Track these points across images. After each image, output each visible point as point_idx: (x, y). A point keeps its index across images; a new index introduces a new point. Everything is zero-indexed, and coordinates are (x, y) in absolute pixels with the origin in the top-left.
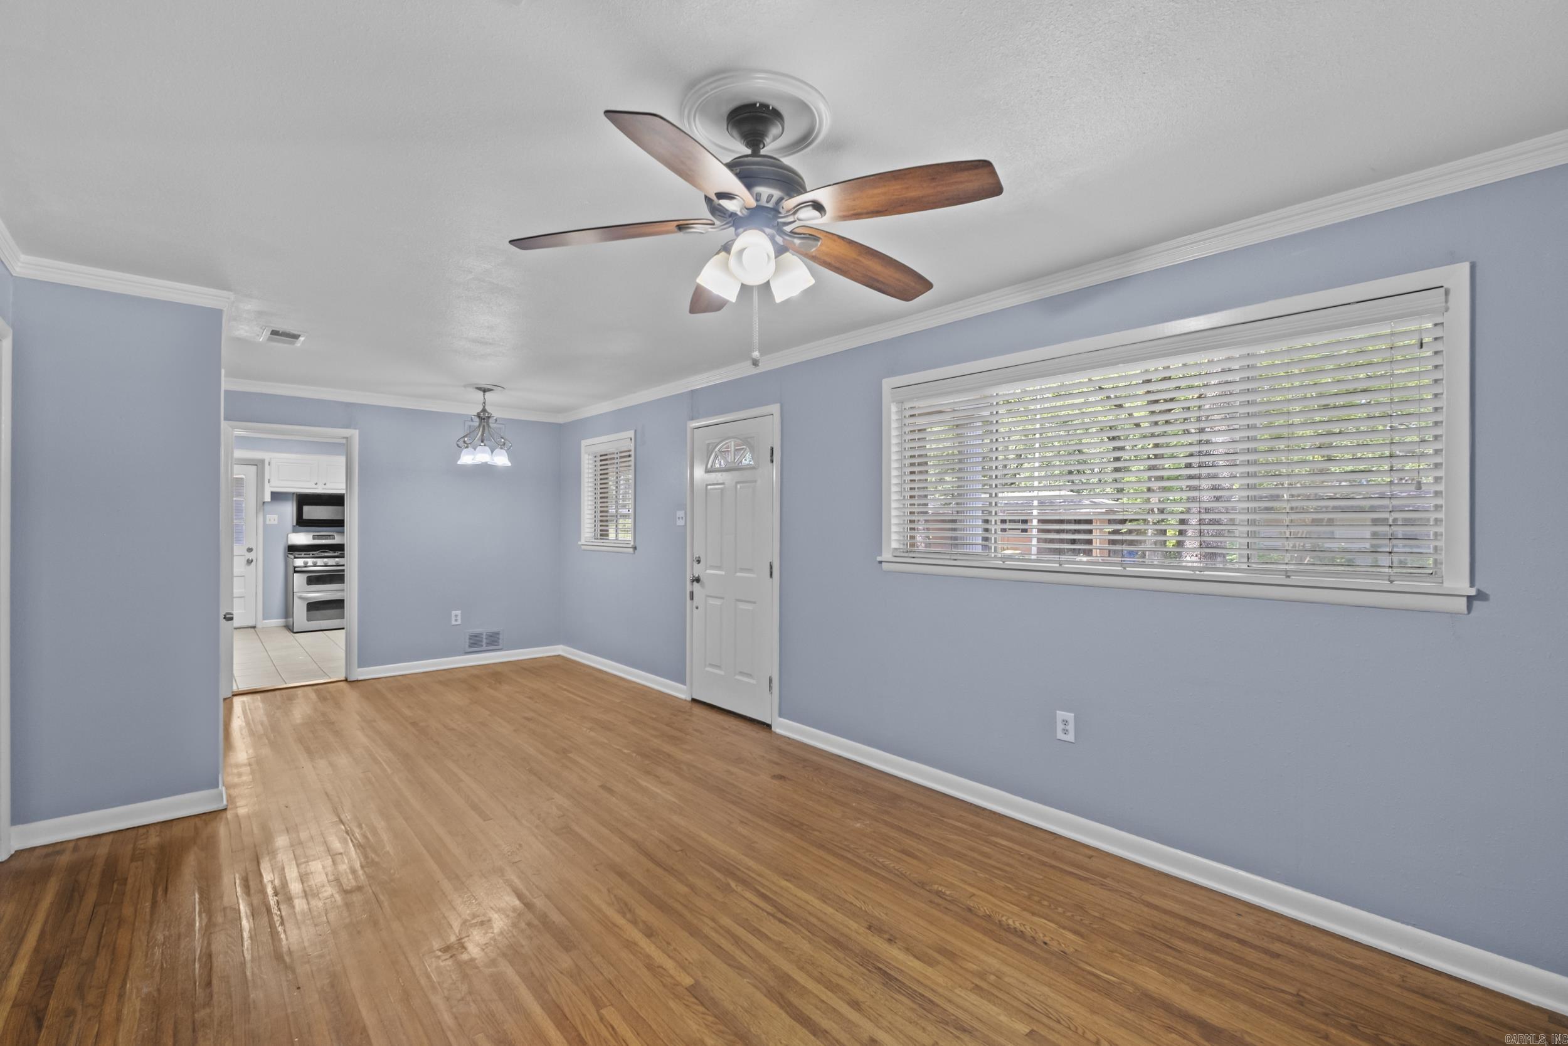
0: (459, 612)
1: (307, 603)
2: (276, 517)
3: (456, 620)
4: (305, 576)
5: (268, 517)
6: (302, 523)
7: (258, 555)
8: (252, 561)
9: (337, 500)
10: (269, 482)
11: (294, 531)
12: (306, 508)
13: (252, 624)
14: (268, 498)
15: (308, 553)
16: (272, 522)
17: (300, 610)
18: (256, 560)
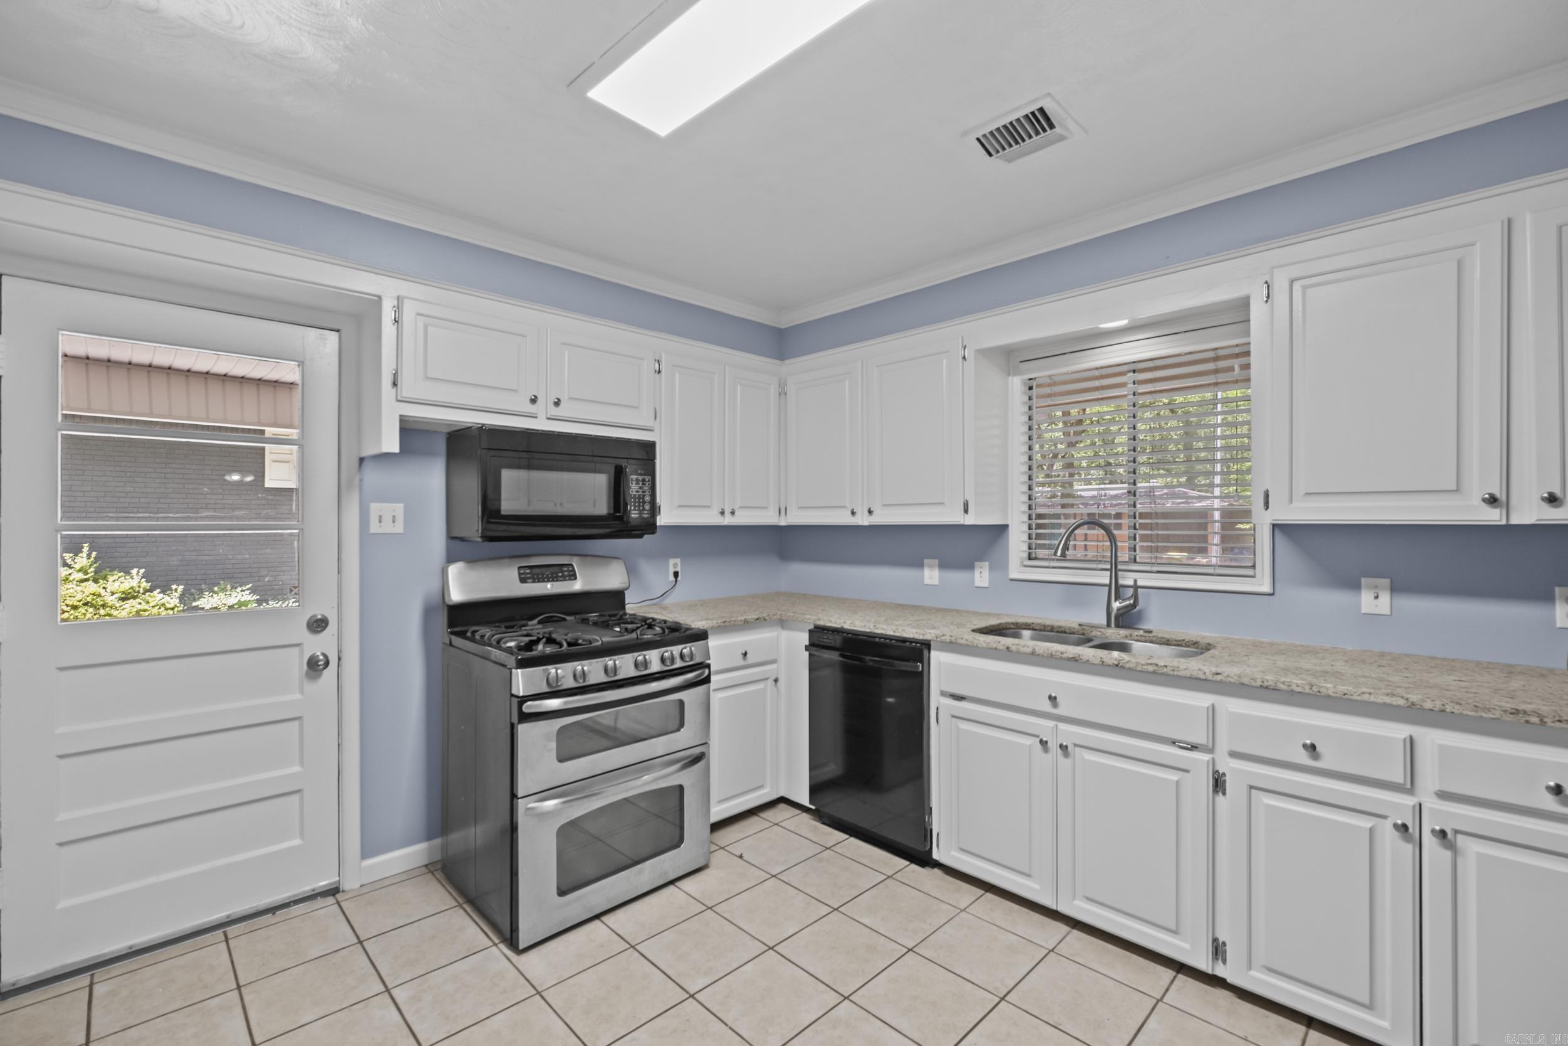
2: (398, 508)
5: (378, 511)
6: (493, 529)
7: (343, 640)
8: (325, 662)
10: (394, 386)
11: (466, 556)
16: (387, 528)
18: (339, 659)
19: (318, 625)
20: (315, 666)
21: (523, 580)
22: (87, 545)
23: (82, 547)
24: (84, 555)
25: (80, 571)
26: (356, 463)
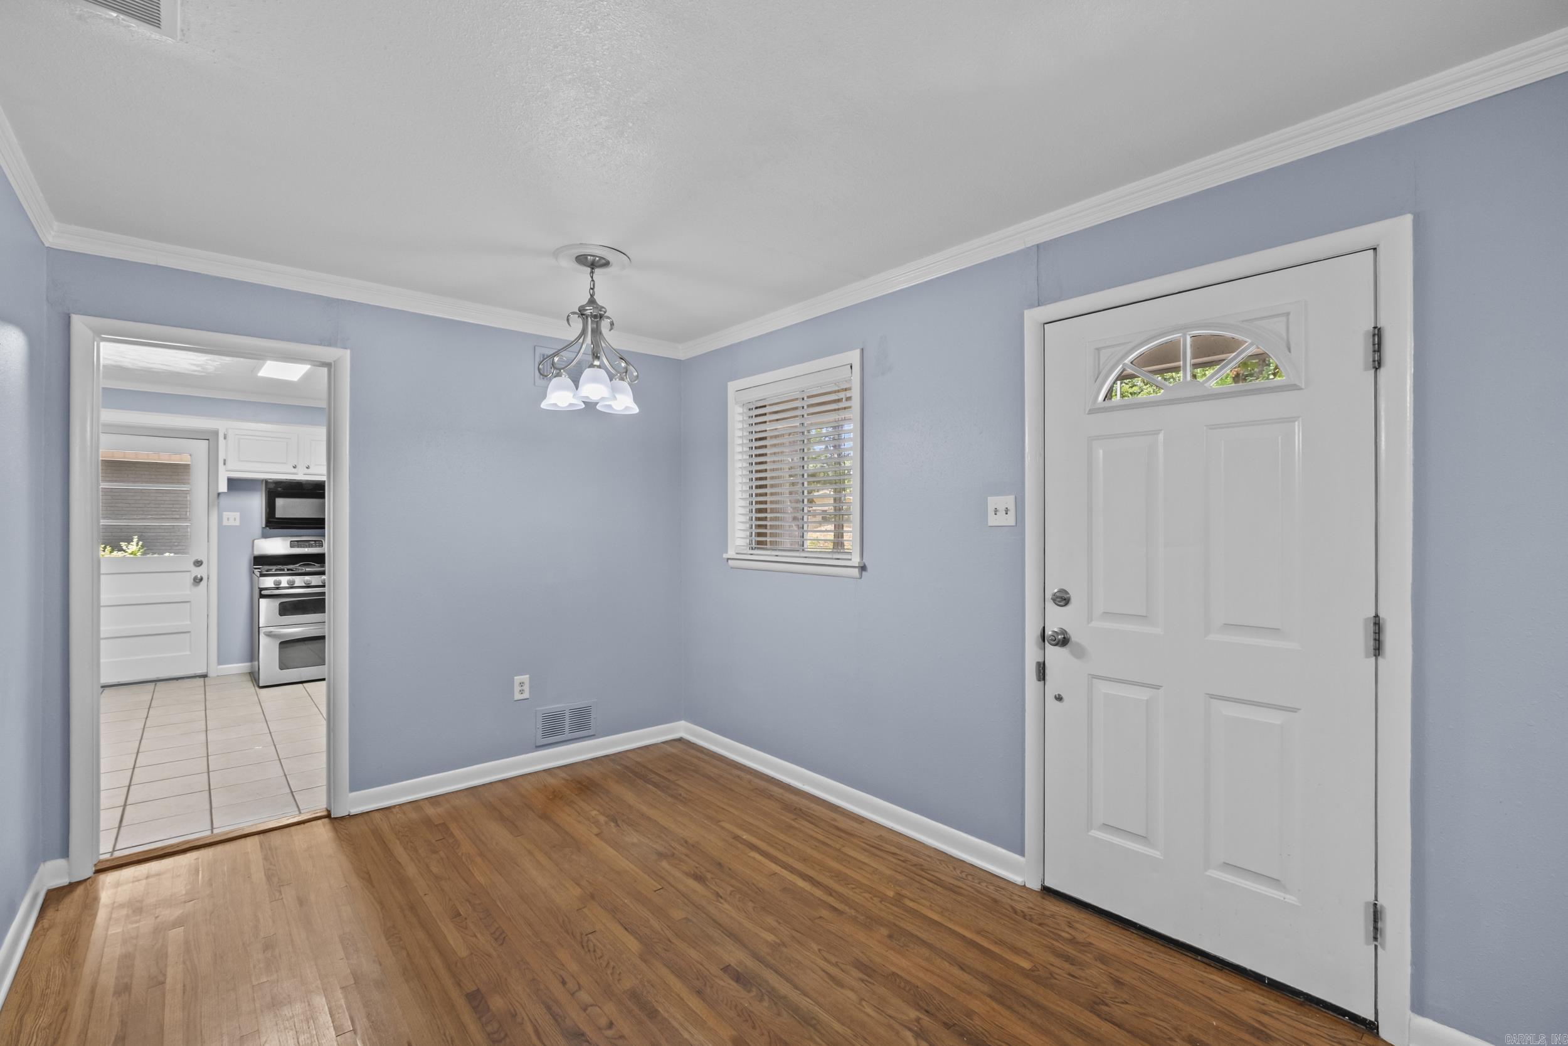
0: (525, 678)
1: (280, 642)
2: (237, 515)
3: (522, 692)
4: (276, 603)
5: (226, 514)
6: (274, 523)
7: (210, 570)
8: (201, 579)
9: (315, 491)
10: (225, 464)
11: (265, 536)
12: (280, 502)
13: (201, 671)
14: (223, 487)
15: (282, 567)
16: (232, 523)
17: (268, 651)
18: (208, 578)
19: (198, 563)
20: (198, 581)
21: (291, 547)
22: (136, 537)
23: (133, 539)
24: (134, 543)
25: (131, 554)
26: (216, 496)
